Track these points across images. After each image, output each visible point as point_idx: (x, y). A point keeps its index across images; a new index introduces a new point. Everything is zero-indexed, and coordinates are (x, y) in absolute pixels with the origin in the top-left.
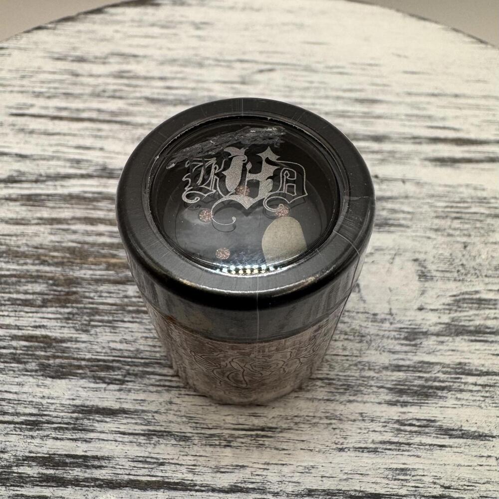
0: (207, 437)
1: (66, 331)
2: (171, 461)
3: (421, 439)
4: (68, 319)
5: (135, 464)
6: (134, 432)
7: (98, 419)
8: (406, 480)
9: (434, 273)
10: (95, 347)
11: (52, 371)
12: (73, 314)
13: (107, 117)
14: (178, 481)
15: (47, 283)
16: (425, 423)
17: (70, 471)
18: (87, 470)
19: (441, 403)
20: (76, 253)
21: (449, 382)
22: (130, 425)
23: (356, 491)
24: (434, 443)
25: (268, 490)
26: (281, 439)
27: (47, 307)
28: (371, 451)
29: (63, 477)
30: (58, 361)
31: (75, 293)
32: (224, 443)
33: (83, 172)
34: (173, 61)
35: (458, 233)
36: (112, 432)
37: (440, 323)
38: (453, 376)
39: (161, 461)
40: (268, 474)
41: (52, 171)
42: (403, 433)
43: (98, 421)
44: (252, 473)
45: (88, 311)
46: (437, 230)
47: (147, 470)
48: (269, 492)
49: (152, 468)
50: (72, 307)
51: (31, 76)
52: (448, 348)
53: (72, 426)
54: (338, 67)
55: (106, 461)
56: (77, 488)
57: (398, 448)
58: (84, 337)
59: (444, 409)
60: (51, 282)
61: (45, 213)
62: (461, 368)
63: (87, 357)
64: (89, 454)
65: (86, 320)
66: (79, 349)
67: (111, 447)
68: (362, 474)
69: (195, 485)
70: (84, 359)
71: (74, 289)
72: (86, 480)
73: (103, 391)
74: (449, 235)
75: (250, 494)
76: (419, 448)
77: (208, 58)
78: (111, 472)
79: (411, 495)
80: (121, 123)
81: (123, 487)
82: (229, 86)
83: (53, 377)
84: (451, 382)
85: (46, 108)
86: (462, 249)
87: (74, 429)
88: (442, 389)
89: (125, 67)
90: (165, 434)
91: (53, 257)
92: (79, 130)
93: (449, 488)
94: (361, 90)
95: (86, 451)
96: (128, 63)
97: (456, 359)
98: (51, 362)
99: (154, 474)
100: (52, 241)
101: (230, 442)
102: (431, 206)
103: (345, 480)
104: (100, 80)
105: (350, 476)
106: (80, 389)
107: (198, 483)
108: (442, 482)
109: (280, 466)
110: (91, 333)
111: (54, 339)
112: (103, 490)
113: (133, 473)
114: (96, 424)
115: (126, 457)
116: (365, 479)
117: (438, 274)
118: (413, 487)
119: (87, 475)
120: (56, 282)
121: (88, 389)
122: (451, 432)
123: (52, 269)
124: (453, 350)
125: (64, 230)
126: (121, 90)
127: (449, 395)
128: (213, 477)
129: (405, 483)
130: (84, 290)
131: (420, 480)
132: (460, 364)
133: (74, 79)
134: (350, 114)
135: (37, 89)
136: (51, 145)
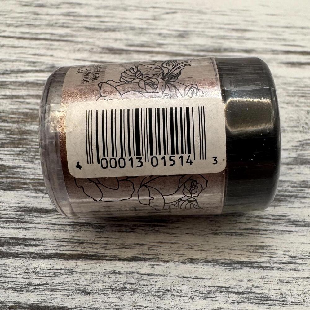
0: (116, 227)
1: (17, 161)
2: (89, 241)
3: (274, 227)
4: (20, 154)
5: (62, 243)
6: (62, 223)
7: (36, 215)
8: (263, 253)
9: (286, 128)
10: (37, 171)
11: (4, 186)
12: (23, 152)
13: (57, 38)
14: (93, 254)
15: (5, 133)
16: (278, 217)
17: (12, 248)
18: (25, 247)
19: (290, 205)
20: (28, 116)
21: (296, 192)
22: (60, 219)
23: (226, 259)
24: (284, 230)
25: (161, 259)
26: (172, 228)
27: (4, 147)
28: (238, 235)
29: (7, 252)
30: (9, 180)
31: (25, 139)
32: (129, 230)
33: (38, 69)
34: (106, 7)
35: (303, 105)
36: (46, 223)
37: (290, 157)
38: (299, 189)
39: (82, 241)
40: (161, 249)
41: (15, 68)
42: (262, 223)
43: (36, 217)
44: (149, 249)
45: (34, 150)
46: (288, 103)
47: (69, 247)
49: (74, 246)
50: (23, 147)
51: (5, 15)
52: (295, 172)
53: (16, 220)
54: (221, 11)
55: (40, 242)
56: (16, 259)
57: (257, 233)
58: (30, 165)
59: (292, 209)
60: (8, 132)
61: (8, 92)
62: (305, 184)
63: (31, 177)
64: (27, 237)
65: (32, 155)
66: (25, 172)
67: (44, 233)
68: (230, 249)
69: (106, 256)
70: (29, 179)
71: (25, 137)
72: (24, 253)
73: (41, 198)
74: (297, 106)
75: (147, 262)
76: (273, 233)
77: (130, 6)
78: (43, 248)
79: (267, 262)
80: (67, 41)
81: (52, 258)
82: (145, 21)
83: (4, 190)
84: (297, 192)
85: (15, 32)
86: (306, 114)
87: (18, 222)
88: (291, 196)
89: (72, 10)
90: (85, 224)
91: (12, 118)
92: (37, 45)
93: (295, 257)
94: (237, 24)
95: (25, 236)
96: (74, 8)
97: (301, 178)
98: (4, 180)
99: (76, 250)
100: (11, 109)
101: (133, 229)
102: (284, 89)
103: (218, 253)
104: (54, 17)
105: (222, 250)
106: (25, 197)
107: (108, 255)
108: (290, 254)
109: (170, 244)
110: (35, 163)
111: (8, 167)
112: (36, 260)
113: (60, 249)
114: (34, 219)
115: (55, 239)
116: (232, 252)
117: (289, 129)
118: (268, 257)
119: (24, 251)
120: (12, 132)
121: (30, 197)
122: (297, 223)
123: (10, 125)
124: (299, 173)
125: (20, 102)
126: (68, 23)
127: (296, 200)
128: (120, 252)
129: (262, 255)
130: (32, 137)
131: (274, 253)
132: (304, 181)
133: (36, 16)
134: (229, 37)
135: (9, 22)
136: (15, 53)
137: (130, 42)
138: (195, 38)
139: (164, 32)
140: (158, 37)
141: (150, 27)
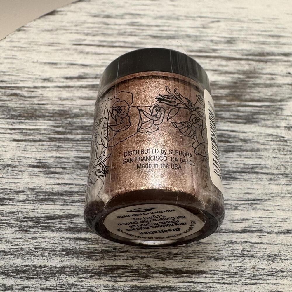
13: (130, 45)
26: (266, 205)
32: (234, 208)
34: (161, 17)
40: (262, 223)
44: (253, 223)
48: (265, 232)
51: (81, 25)
54: (256, 20)
75: (254, 233)
77: (181, 16)
82: (196, 29)
85: (93, 41)
89: (134, 20)
92: (115, 52)
94: (271, 31)
96: (136, 18)
101: (237, 207)
104: (122, 27)
107: (223, 228)
109: (268, 218)
126: (135, 32)
128: (231, 225)
133: (106, 26)
134: (268, 43)
135: (86, 32)
136: (100, 60)
137: (190, 49)
138: (241, 43)
139: (215, 38)
140: (211, 44)
141: (202, 34)
